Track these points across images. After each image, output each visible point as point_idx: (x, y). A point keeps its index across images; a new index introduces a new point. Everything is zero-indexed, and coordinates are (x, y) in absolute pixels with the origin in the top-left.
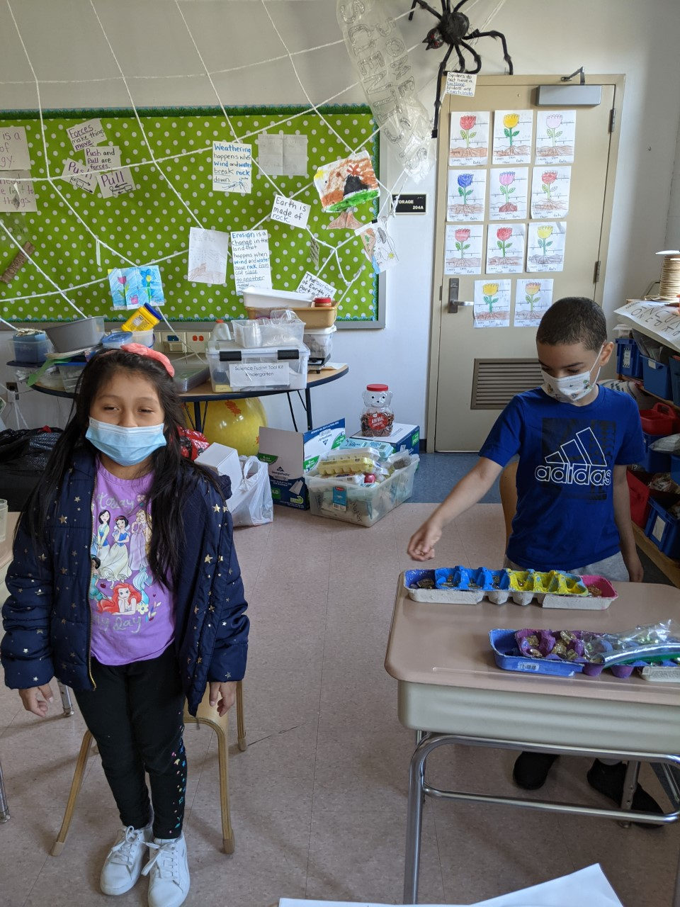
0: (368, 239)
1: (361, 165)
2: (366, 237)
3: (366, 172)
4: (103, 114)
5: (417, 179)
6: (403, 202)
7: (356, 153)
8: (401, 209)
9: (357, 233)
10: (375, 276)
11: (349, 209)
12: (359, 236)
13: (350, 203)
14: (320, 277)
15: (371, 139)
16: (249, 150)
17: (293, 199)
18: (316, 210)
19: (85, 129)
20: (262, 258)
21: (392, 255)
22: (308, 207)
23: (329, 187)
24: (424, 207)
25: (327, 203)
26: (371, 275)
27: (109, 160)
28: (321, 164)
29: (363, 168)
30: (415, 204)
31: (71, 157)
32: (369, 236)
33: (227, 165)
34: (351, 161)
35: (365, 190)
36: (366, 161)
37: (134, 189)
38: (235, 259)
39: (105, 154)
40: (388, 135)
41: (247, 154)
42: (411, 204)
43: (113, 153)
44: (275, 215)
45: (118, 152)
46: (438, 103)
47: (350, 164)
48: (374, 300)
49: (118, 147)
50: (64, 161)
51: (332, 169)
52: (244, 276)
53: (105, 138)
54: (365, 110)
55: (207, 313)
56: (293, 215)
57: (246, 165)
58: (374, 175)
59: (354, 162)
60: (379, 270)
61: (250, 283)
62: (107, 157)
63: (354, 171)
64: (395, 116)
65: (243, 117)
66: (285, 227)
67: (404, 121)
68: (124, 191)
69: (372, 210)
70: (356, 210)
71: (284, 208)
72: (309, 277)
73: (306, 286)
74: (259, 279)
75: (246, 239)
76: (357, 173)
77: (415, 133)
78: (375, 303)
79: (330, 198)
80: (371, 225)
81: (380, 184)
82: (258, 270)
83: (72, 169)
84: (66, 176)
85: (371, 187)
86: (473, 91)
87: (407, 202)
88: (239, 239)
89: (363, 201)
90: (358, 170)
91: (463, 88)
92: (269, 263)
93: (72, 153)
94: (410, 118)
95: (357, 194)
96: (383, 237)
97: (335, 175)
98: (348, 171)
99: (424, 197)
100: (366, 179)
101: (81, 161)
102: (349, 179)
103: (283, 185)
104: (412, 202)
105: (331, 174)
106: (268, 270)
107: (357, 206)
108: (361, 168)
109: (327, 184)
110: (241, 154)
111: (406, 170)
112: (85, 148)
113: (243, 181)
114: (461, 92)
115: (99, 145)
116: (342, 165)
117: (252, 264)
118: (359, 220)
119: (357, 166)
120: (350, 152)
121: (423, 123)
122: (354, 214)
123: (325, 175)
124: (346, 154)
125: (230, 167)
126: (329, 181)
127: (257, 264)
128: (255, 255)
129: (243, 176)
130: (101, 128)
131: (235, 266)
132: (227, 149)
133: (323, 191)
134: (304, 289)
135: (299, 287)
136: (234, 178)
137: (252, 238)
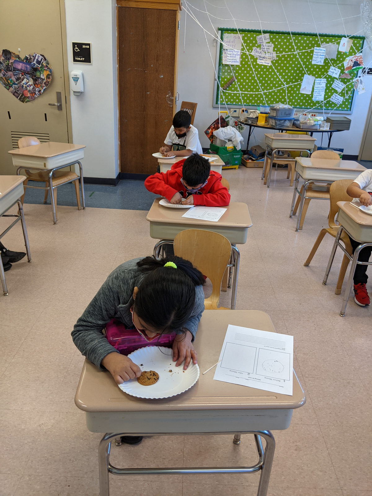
0: (356, 83)
2: (356, 82)
4: (271, 32)
7: (359, 53)
9: (354, 80)
12: (354, 82)
13: (354, 70)
14: (339, 95)
16: (325, 51)
17: (336, 68)
18: (342, 72)
19: (263, 37)
20: (323, 88)
21: (363, 89)
25: (346, 70)
27: (269, 48)
28: (347, 57)
29: (360, 59)
31: (256, 47)
32: (357, 82)
33: (317, 55)
35: (358, 66)
36: (361, 57)
37: (276, 59)
38: (315, 88)
39: (268, 46)
43: (271, 46)
44: (329, 73)
45: (273, 46)
48: (350, 103)
49: (273, 44)
50: (253, 48)
51: (350, 59)
52: (316, 94)
53: (269, 41)
56: (334, 73)
57: (323, 55)
59: (357, 57)
61: (318, 97)
62: (268, 47)
63: (357, 60)
66: (330, 77)
71: (332, 71)
72: (335, 95)
73: (334, 98)
74: (320, 95)
75: (319, 82)
79: (348, 68)
80: (358, 78)
82: (321, 92)
83: (255, 51)
84: (252, 53)
85: (361, 65)
88: (317, 82)
90: (358, 59)
92: (324, 90)
93: (256, 45)
95: (355, 68)
96: (361, 82)
98: (355, 59)
100: (359, 62)
101: (259, 48)
102: (355, 62)
103: (333, 62)
105: (349, 60)
106: (323, 92)
109: (348, 64)
110: (322, 52)
112: (261, 44)
113: (321, 61)
115: (267, 43)
116: (353, 58)
117: (319, 90)
123: (347, 60)
124: (355, 53)
125: (318, 56)
126: (349, 62)
127: (321, 90)
128: (321, 87)
129: (321, 59)
130: (269, 37)
131: (314, 90)
132: (318, 50)
133: (346, 66)
134: (333, 99)
135: (331, 98)
136: (319, 60)
137: (321, 81)
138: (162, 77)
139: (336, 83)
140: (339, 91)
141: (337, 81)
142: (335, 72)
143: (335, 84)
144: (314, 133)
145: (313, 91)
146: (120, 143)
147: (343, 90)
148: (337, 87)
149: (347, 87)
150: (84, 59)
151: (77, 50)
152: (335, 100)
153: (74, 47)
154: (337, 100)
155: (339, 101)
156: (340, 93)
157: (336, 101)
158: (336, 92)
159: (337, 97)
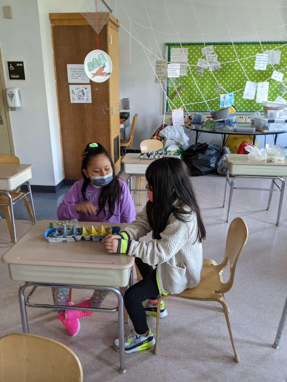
4: (214, 44)
14: (283, 98)
16: (267, 56)
17: (279, 72)
18: (286, 76)
19: (207, 49)
20: (266, 91)
22: (283, 75)
31: (201, 58)
33: (260, 61)
37: (220, 68)
38: (258, 91)
39: (212, 57)
41: (266, 57)
43: (215, 56)
44: (273, 77)
49: (217, 55)
50: (199, 59)
52: (260, 97)
53: (213, 52)
55: (242, 109)
56: (278, 77)
57: (266, 61)
61: (261, 99)
62: (213, 58)
65: (266, 45)
66: (274, 81)
68: (217, 69)
71: (276, 75)
72: (279, 97)
73: (277, 100)
74: (264, 98)
75: (262, 85)
82: (264, 95)
83: (201, 61)
88: (260, 85)
92: (268, 93)
93: (202, 56)
101: (204, 59)
103: (276, 67)
106: (267, 95)
112: (206, 55)
113: (264, 66)
115: (211, 54)
117: (262, 93)
125: (261, 62)
127: (264, 93)
128: (264, 90)
129: (264, 65)
130: (213, 48)
131: (257, 95)
132: (260, 56)
135: (275, 101)
136: (261, 65)
137: (264, 85)
138: (97, 89)
140: (284, 93)
144: (257, 135)
146: (62, 152)
148: (282, 90)
150: (18, 76)
151: (12, 68)
153: (9, 66)
156: (284, 96)
159: (282, 100)
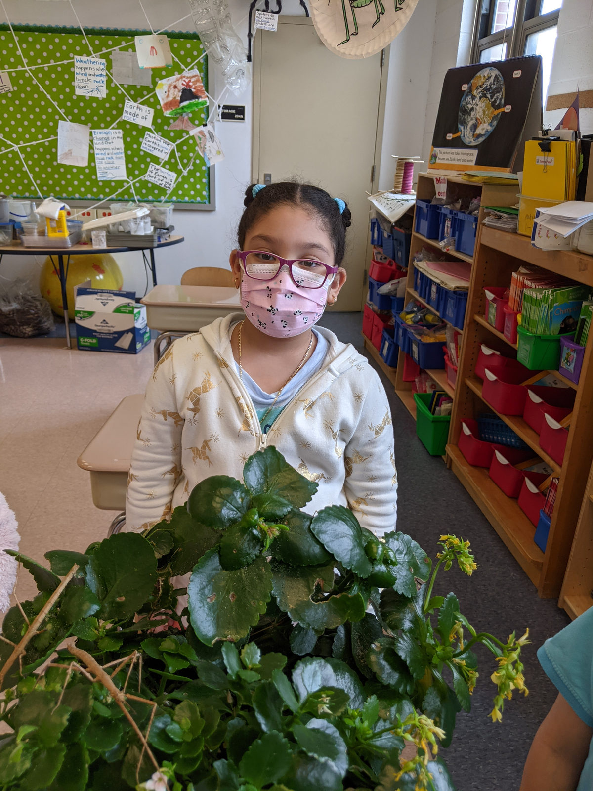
1: (193, 80)
2: (199, 137)
3: (197, 86)
5: (237, 93)
6: (227, 111)
7: (189, 70)
8: (225, 116)
9: (192, 133)
10: (207, 169)
11: (184, 114)
12: (193, 136)
13: (185, 110)
14: (163, 166)
15: (201, 59)
16: (103, 64)
17: (140, 104)
18: (158, 114)
20: (118, 151)
21: (219, 153)
22: (152, 111)
23: (168, 96)
24: (244, 116)
25: (166, 109)
26: (204, 168)
28: (162, 78)
29: (195, 82)
30: (236, 113)
32: (200, 136)
33: (86, 75)
34: (184, 77)
35: (197, 100)
36: (196, 77)
37: (12, 90)
38: (96, 151)
40: (214, 58)
41: (102, 67)
42: (233, 113)
44: (125, 117)
46: (250, 35)
47: (184, 79)
48: (207, 187)
51: (170, 82)
52: (103, 165)
54: (195, 36)
56: (140, 117)
57: (101, 75)
58: (204, 89)
59: (187, 78)
60: (209, 163)
61: (108, 171)
63: (188, 85)
64: (218, 44)
65: (99, 36)
66: (135, 126)
67: (224, 48)
68: (4, 92)
69: (203, 116)
70: (190, 115)
71: (133, 111)
72: (153, 167)
73: (152, 174)
74: (116, 168)
75: (104, 136)
76: (190, 86)
77: (233, 57)
78: (207, 190)
79: (169, 105)
80: (201, 128)
81: (209, 96)
82: (115, 161)
85: (201, 98)
86: (276, 27)
87: (230, 111)
88: (99, 136)
89: (196, 109)
90: (191, 84)
91: (268, 24)
92: (123, 155)
94: (228, 45)
95: (190, 103)
96: (212, 137)
97: (172, 87)
98: (183, 84)
99: (243, 107)
100: (198, 91)
102: (184, 91)
103: (132, 92)
104: (234, 111)
105: (170, 86)
106: (123, 161)
107: (191, 112)
108: (193, 82)
109: (167, 94)
110: (97, 66)
111: (227, 86)
113: (99, 88)
114: (266, 27)
116: (178, 80)
117: (110, 156)
118: (194, 124)
119: (190, 81)
120: (184, 70)
121: (240, 50)
122: (189, 118)
123: (164, 87)
124: (181, 71)
125: (90, 77)
126: (168, 91)
127: (114, 156)
128: (112, 149)
129: (99, 84)
131: (96, 156)
132: (85, 62)
133: (163, 100)
134: (151, 176)
135: (147, 175)
136: (92, 85)
137: (109, 136)
139: (150, 139)
140: (164, 157)
141: (151, 134)
142: (141, 114)
143: (149, 141)
145: (92, 157)
147: (173, 154)
148: (155, 148)
149: (179, 147)
152: (159, 180)
154: (161, 178)
155: (167, 181)
156: (166, 163)
157: (160, 182)
158: (156, 160)
159: (162, 172)
